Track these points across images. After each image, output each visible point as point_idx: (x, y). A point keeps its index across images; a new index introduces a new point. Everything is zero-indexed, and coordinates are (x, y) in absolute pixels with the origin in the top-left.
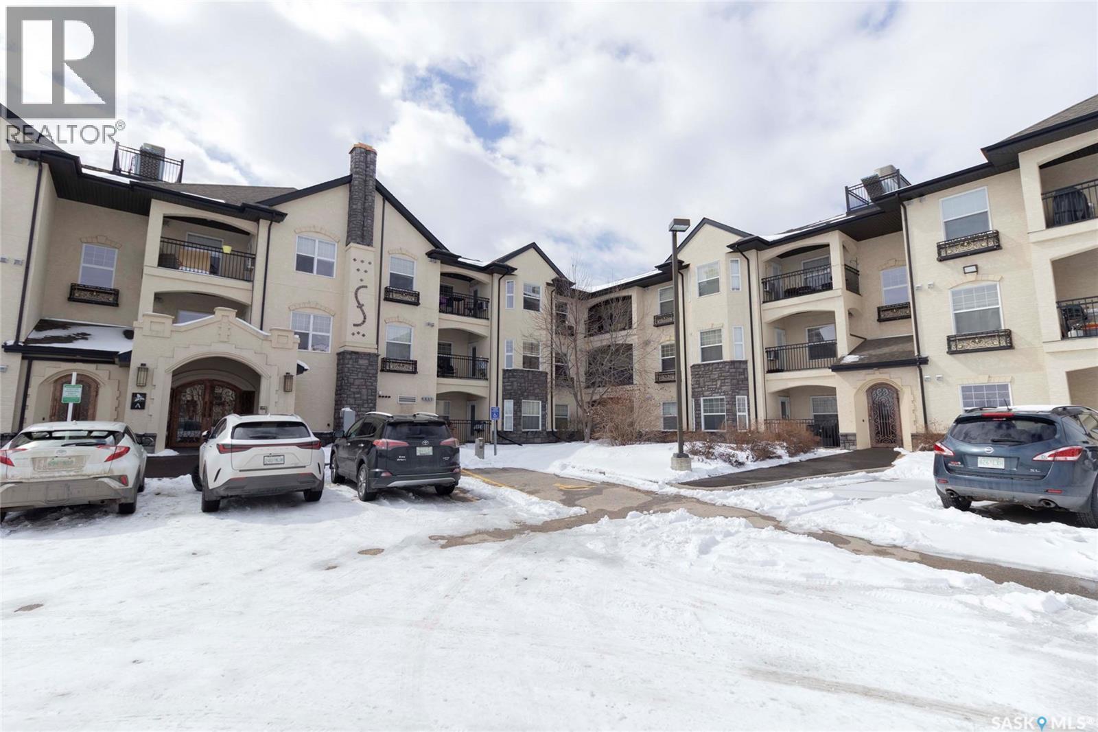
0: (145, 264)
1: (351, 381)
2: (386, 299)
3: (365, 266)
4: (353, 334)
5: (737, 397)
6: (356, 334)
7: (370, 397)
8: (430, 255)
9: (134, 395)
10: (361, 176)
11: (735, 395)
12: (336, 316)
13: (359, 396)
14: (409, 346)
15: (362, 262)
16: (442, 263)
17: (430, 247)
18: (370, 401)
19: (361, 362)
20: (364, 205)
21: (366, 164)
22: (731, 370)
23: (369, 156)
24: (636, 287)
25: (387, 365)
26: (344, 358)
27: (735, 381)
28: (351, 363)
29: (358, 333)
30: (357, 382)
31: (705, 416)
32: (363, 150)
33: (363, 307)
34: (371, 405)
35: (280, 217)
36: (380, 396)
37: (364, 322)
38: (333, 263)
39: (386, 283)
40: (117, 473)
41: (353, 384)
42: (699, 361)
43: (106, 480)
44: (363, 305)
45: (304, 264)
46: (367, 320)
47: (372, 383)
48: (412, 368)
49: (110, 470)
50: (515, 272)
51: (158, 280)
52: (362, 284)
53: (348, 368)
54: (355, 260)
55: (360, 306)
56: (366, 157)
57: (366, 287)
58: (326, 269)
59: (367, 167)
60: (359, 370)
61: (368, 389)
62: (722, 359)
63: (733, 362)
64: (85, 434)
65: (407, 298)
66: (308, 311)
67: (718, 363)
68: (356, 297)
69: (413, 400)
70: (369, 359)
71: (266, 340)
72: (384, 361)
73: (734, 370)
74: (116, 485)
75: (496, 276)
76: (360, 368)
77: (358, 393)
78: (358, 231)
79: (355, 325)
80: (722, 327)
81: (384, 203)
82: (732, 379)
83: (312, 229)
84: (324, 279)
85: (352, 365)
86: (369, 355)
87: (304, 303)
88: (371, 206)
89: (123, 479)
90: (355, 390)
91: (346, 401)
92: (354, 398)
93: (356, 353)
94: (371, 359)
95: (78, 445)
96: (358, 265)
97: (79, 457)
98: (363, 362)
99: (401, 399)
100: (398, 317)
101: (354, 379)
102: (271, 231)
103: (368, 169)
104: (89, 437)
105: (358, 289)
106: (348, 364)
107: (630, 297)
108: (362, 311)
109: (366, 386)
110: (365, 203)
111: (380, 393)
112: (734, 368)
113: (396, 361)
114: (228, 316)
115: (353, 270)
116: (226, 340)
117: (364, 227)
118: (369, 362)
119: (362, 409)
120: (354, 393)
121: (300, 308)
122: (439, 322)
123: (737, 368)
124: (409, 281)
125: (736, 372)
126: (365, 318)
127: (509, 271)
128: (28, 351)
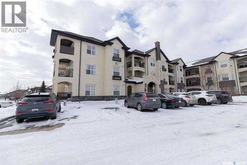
5: (233, 87)
9: (145, 89)
10: (158, 47)
14: (165, 79)
17: (166, 60)
33: (161, 72)
35: (150, 56)
38: (155, 64)
51: (134, 69)
67: (228, 81)
75: (175, 65)
80: (229, 74)
83: (152, 58)
84: (154, 67)
102: (148, 59)
105: (160, 69)
107: (198, 68)
114: (153, 75)
118: (163, 82)
123: (233, 82)
124: (164, 67)
127: (178, 64)
128: (126, 82)
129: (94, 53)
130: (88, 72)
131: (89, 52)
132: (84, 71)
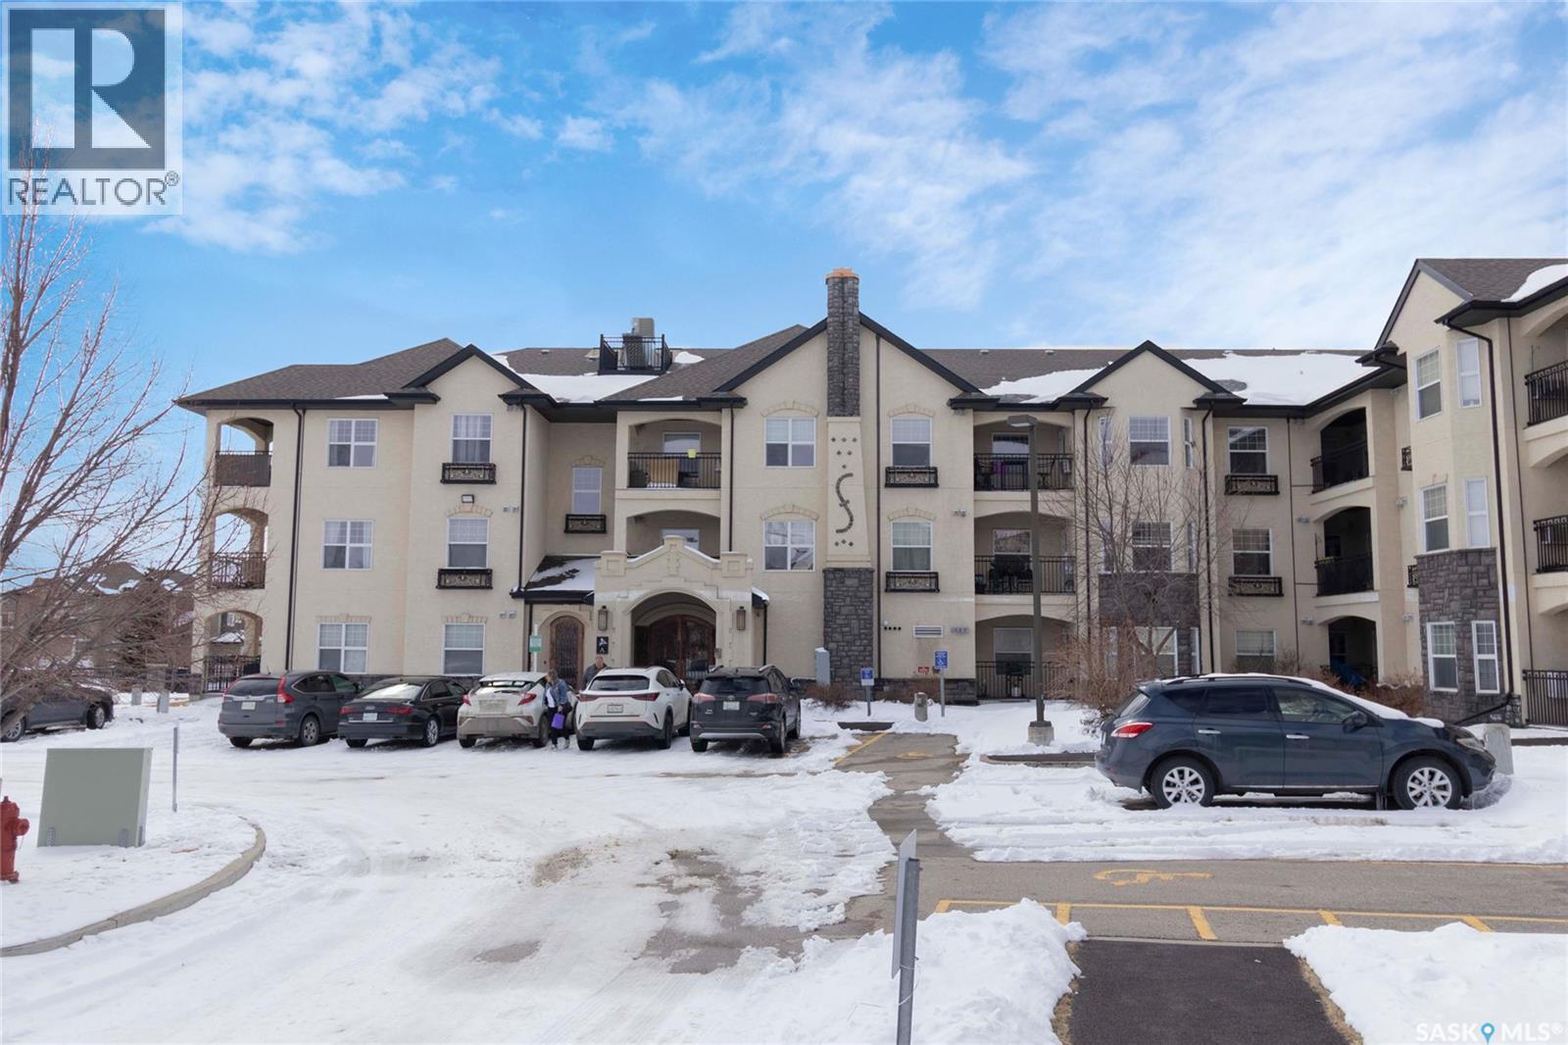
0: (617, 487)
1: (836, 609)
2: (888, 485)
3: (849, 445)
4: (837, 544)
5: (1474, 624)
6: (840, 542)
7: (862, 631)
8: (956, 404)
9: (599, 639)
10: (836, 319)
11: (1469, 620)
12: (819, 520)
13: (847, 629)
14: (929, 549)
15: (844, 440)
16: (975, 410)
17: (954, 392)
18: (863, 636)
19: (849, 582)
20: (843, 359)
21: (843, 297)
22: (1460, 569)
23: (846, 285)
24: (1370, 391)
25: (895, 583)
26: (834, 576)
27: (1468, 591)
28: (834, 585)
29: (844, 542)
30: (844, 611)
31: (1435, 659)
32: (837, 280)
33: (849, 505)
34: (865, 641)
35: (741, 402)
36: (886, 628)
37: (851, 525)
38: (813, 446)
39: (887, 460)
40: (525, 714)
41: (839, 613)
42: (1422, 550)
43: (518, 719)
44: (848, 502)
45: (776, 455)
46: (854, 522)
47: (865, 611)
48: (932, 584)
49: (522, 712)
50: (1106, 404)
51: (629, 504)
52: (846, 471)
53: (832, 591)
54: (834, 440)
55: (844, 503)
56: (843, 288)
57: (850, 475)
58: (805, 456)
59: (845, 302)
60: (846, 594)
61: (860, 620)
62: (1447, 547)
63: (1464, 554)
64: (511, 684)
65: (919, 479)
66: (782, 518)
67: (1443, 554)
68: (838, 492)
69: (937, 632)
70: (859, 578)
71: (716, 569)
72: (889, 575)
73: (1466, 569)
74: (525, 723)
75: (1080, 414)
76: (848, 591)
77: (847, 625)
78: (836, 397)
79: (838, 531)
80: (1446, 481)
81: (878, 343)
82: (1461, 587)
83: (783, 407)
84: (803, 470)
85: (836, 587)
86: (858, 571)
87: (778, 508)
88: (852, 358)
89: (529, 719)
90: (842, 622)
91: (831, 637)
92: (842, 632)
93: (841, 570)
94: (863, 577)
95: (503, 692)
96: (838, 445)
97: (503, 701)
98: (851, 582)
99: (919, 631)
100: (907, 509)
101: (840, 606)
102: (735, 422)
103: (846, 305)
104: (513, 686)
105: (840, 480)
106: (831, 586)
107: (1362, 411)
108: (848, 510)
109: (858, 615)
110: (844, 355)
111: (886, 623)
112: (1467, 564)
113: (904, 576)
114: (675, 545)
115: (832, 454)
116: (675, 573)
117: (844, 389)
118: (860, 581)
119: (853, 648)
120: (841, 626)
121: (773, 515)
122: (975, 504)
123: (1472, 566)
124: (923, 451)
125: (1471, 572)
126: (852, 520)
127: (1097, 403)
128: (529, 596)
129: (366, 458)
130: (335, 558)
131: (340, 456)
132: (311, 556)
